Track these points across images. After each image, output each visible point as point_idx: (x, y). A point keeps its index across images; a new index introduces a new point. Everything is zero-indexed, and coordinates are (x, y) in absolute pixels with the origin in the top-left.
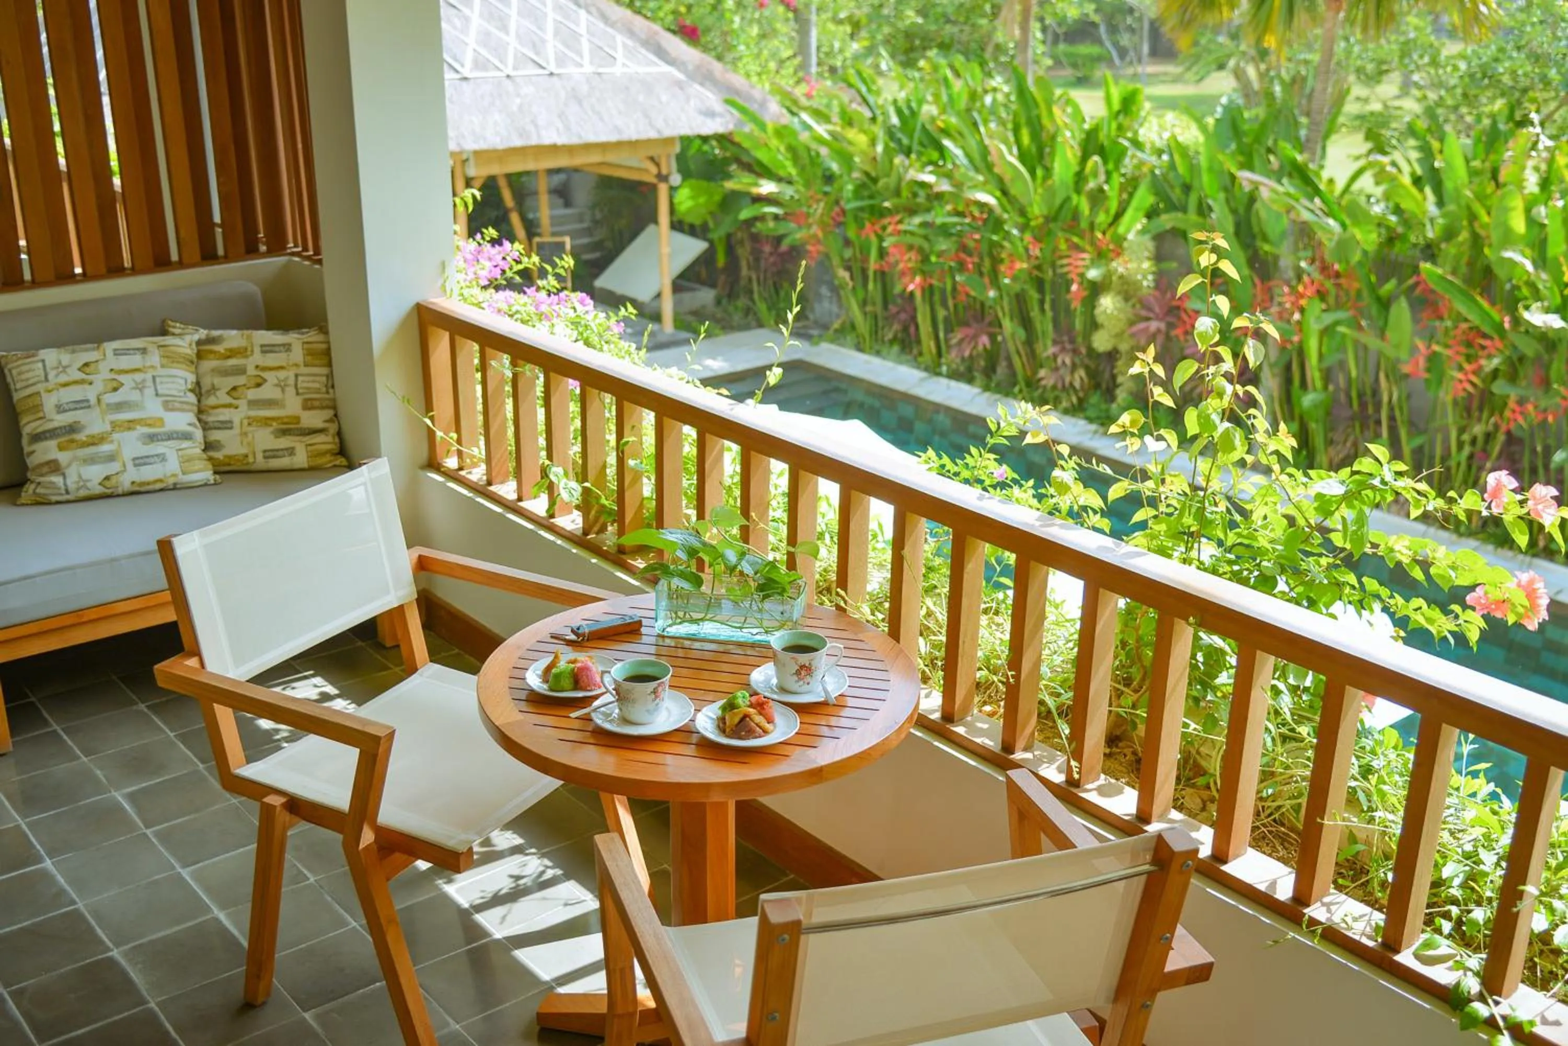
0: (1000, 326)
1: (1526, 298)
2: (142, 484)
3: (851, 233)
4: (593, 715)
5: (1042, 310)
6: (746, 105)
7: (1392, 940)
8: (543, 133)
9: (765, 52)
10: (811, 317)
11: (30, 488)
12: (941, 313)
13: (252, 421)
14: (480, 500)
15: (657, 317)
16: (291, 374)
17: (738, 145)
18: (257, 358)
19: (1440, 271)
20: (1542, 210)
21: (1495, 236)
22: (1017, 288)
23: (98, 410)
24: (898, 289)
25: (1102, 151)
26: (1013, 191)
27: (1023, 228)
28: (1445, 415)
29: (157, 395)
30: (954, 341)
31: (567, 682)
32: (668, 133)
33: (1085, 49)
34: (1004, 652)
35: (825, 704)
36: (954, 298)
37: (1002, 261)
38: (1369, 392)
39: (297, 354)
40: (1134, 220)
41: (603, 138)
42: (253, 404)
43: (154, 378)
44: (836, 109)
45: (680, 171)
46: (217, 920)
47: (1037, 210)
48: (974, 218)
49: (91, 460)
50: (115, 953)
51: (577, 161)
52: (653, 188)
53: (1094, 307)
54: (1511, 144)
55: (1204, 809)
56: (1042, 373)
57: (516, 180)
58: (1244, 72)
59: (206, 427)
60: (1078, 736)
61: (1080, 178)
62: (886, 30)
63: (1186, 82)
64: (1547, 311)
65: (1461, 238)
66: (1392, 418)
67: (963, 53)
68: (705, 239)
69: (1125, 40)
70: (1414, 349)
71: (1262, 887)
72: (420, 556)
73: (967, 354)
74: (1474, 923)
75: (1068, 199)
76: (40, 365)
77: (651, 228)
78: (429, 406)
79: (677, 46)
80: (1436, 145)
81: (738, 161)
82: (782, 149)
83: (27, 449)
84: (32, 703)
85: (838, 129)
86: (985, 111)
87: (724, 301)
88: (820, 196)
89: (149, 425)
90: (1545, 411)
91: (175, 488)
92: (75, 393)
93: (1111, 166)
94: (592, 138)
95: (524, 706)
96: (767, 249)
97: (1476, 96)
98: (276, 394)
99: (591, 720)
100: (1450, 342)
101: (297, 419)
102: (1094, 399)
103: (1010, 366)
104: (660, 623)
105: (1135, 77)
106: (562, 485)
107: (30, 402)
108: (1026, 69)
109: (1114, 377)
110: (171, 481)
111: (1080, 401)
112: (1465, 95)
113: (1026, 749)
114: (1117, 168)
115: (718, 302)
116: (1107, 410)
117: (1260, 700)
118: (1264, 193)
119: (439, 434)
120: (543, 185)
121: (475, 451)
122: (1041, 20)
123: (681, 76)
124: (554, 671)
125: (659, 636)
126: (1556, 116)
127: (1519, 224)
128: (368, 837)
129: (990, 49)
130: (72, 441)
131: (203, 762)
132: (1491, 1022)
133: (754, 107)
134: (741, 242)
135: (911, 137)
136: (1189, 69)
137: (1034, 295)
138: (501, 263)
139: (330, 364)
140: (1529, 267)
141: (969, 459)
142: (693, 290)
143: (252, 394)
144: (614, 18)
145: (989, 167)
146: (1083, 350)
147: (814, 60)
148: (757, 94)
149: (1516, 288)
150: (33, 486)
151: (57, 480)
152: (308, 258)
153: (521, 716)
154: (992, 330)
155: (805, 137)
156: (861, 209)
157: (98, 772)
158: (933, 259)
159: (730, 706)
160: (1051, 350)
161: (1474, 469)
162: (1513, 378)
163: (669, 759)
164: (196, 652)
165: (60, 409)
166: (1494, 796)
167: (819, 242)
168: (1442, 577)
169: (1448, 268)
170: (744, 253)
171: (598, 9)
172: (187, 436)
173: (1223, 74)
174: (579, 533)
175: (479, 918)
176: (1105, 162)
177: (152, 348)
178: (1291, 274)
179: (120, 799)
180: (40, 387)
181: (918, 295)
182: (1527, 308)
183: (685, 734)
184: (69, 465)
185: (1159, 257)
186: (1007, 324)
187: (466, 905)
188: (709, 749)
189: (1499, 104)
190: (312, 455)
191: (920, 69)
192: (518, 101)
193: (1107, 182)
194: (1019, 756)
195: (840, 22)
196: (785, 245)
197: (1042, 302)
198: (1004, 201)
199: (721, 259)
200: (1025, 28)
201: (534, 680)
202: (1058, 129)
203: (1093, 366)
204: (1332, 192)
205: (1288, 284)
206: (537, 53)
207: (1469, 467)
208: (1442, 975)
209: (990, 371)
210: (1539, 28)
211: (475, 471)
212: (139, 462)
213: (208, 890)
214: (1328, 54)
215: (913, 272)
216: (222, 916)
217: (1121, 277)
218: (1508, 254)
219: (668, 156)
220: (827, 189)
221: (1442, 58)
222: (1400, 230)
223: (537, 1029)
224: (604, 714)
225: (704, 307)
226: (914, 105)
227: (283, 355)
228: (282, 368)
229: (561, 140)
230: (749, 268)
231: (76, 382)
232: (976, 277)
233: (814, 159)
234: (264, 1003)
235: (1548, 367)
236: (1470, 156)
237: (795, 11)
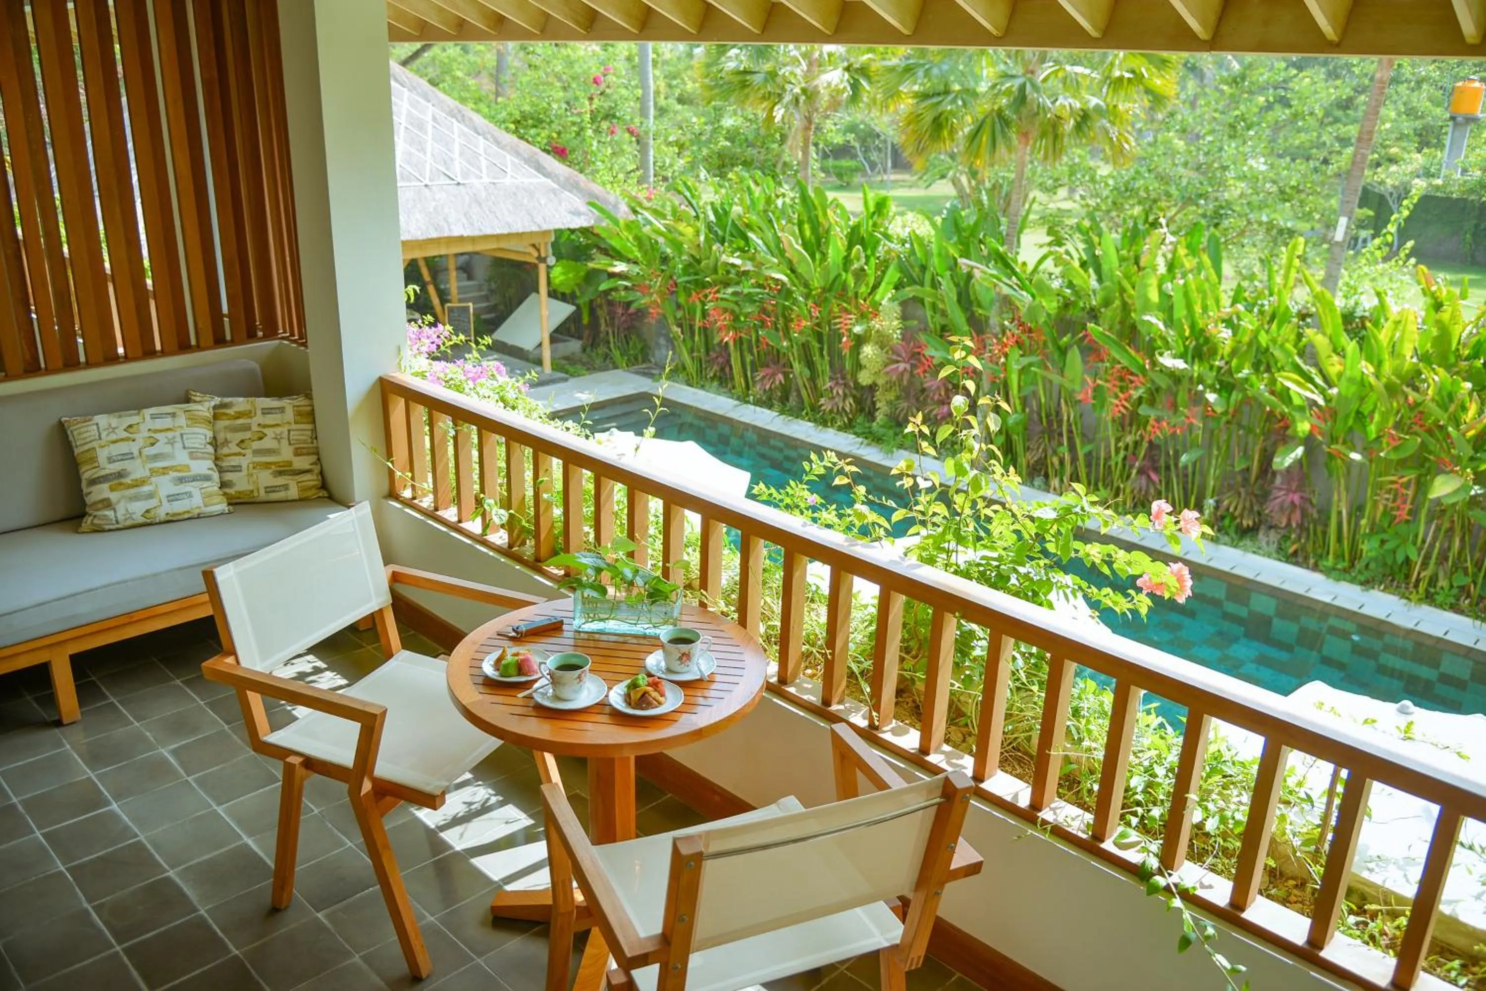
0: (791, 367)
1: (1160, 348)
2: (175, 515)
3: (682, 300)
4: (534, 695)
5: (822, 355)
6: (604, 206)
7: (1099, 835)
8: (453, 227)
9: (616, 167)
10: (653, 360)
11: (88, 520)
12: (749, 358)
13: (256, 465)
14: (430, 522)
15: (539, 362)
16: (285, 429)
17: (597, 235)
18: (259, 418)
19: (1101, 329)
20: (1169, 285)
21: (1138, 305)
22: (803, 339)
23: (139, 461)
24: (716, 340)
25: (862, 242)
26: (800, 270)
27: (807, 296)
28: (1106, 429)
29: (184, 448)
30: (758, 378)
31: (513, 670)
32: (545, 227)
33: (845, 163)
34: (822, 633)
35: (701, 680)
36: (758, 347)
37: (792, 320)
38: (1053, 413)
39: (289, 415)
40: (886, 291)
41: (498, 231)
42: (257, 452)
43: (182, 435)
44: (668, 209)
45: (554, 254)
46: (246, 845)
47: (817, 283)
48: (771, 288)
49: (136, 498)
50: (171, 874)
51: (479, 248)
52: (535, 267)
53: (859, 354)
54: (1147, 240)
55: (964, 741)
56: (822, 401)
57: (431, 262)
58: (959, 181)
59: (221, 470)
60: (876, 694)
61: (847, 261)
62: (705, 151)
63: (918, 187)
64: (1175, 357)
65: (1115, 305)
66: (1070, 431)
67: (760, 169)
68: (573, 304)
69: (874, 156)
70: (1084, 382)
71: (1008, 798)
72: (394, 572)
73: (767, 387)
74: (1153, 819)
75: (839, 275)
76: (95, 427)
77: (533, 295)
78: (389, 455)
79: (551, 162)
80: (1096, 239)
81: (599, 248)
82: (631, 238)
83: (85, 490)
84: (93, 682)
85: (672, 223)
86: (777, 213)
87: (588, 349)
88: (658, 273)
89: (179, 471)
90: (1174, 426)
91: (199, 517)
92: (123, 448)
93: (869, 252)
94: (489, 231)
95: (481, 689)
96: (620, 311)
97: (1122, 204)
98: (273, 444)
99: (533, 698)
100: (1109, 378)
101: (290, 463)
102: (860, 419)
103: (799, 395)
104: (576, 623)
105: (883, 184)
106: (493, 512)
107: (88, 455)
108: (807, 181)
109: (874, 403)
110: (197, 511)
111: (850, 420)
112: (1114, 203)
113: (840, 702)
114: (873, 254)
115: (584, 350)
116: (870, 428)
117: (1005, 668)
118: (977, 274)
119: (398, 474)
120: (452, 265)
121: (425, 485)
122: (816, 145)
123: (555, 186)
124: (503, 662)
125: (576, 631)
126: (1177, 218)
127: (1154, 296)
128: (367, 786)
129: (779, 166)
130: (121, 484)
131: (228, 723)
132: (1167, 889)
133: (609, 208)
134: (600, 306)
135: (725, 232)
136: (921, 178)
137: (816, 345)
138: (437, 340)
139: (314, 422)
140: (1161, 326)
141: (788, 489)
142: (564, 341)
143: (256, 445)
144: (504, 142)
145: (782, 252)
146: (852, 385)
147: (652, 172)
148: (612, 199)
149: (1152, 340)
150: (90, 519)
151: (110, 513)
152: (295, 341)
153: (481, 697)
154: (786, 370)
155: (647, 229)
156: (689, 282)
157: (148, 734)
158: (742, 319)
159: (634, 686)
160: (829, 384)
161: (1127, 468)
162: (1152, 403)
163: (589, 726)
164: (233, 652)
165: (111, 460)
166: (1162, 726)
167: (658, 306)
168: (1122, 570)
169: (1107, 327)
170: (602, 313)
171: (493, 136)
172: (207, 478)
173: (944, 181)
174: (506, 546)
175: (443, 835)
176: (865, 250)
177: (180, 413)
178: (998, 329)
179: (166, 754)
180: (95, 444)
181: (731, 344)
182: (1161, 354)
183: (602, 706)
184: (119, 502)
185: (904, 317)
186: (796, 366)
187: (433, 826)
188: (618, 717)
189: (1137, 210)
190: (303, 489)
191: (731, 180)
192: (434, 204)
193: (866, 264)
194: (835, 707)
195: (670, 144)
196: (632, 309)
197: (821, 350)
198: (792, 276)
199: (586, 320)
200: (806, 153)
201: (488, 669)
202: (830, 224)
203: (858, 396)
204: (1025, 272)
205: (996, 336)
206: (447, 169)
207: (1124, 466)
208: (1133, 856)
209: (784, 399)
210: (1162, 157)
211: (425, 499)
212: (172, 498)
213: (239, 822)
214: (1020, 175)
215: (727, 328)
216: (250, 842)
217: (878, 331)
218: (1147, 318)
219: (546, 244)
220: (663, 267)
221: (1098, 177)
222: (1072, 299)
223: (491, 918)
224: (542, 694)
225: (573, 354)
226: (726, 207)
227: (279, 416)
228: (277, 425)
229: (466, 233)
230: (607, 325)
231: (122, 440)
232: (773, 331)
233: (654, 245)
234: (287, 907)
235: (1175, 395)
236: (1119, 247)
237: (638, 136)
